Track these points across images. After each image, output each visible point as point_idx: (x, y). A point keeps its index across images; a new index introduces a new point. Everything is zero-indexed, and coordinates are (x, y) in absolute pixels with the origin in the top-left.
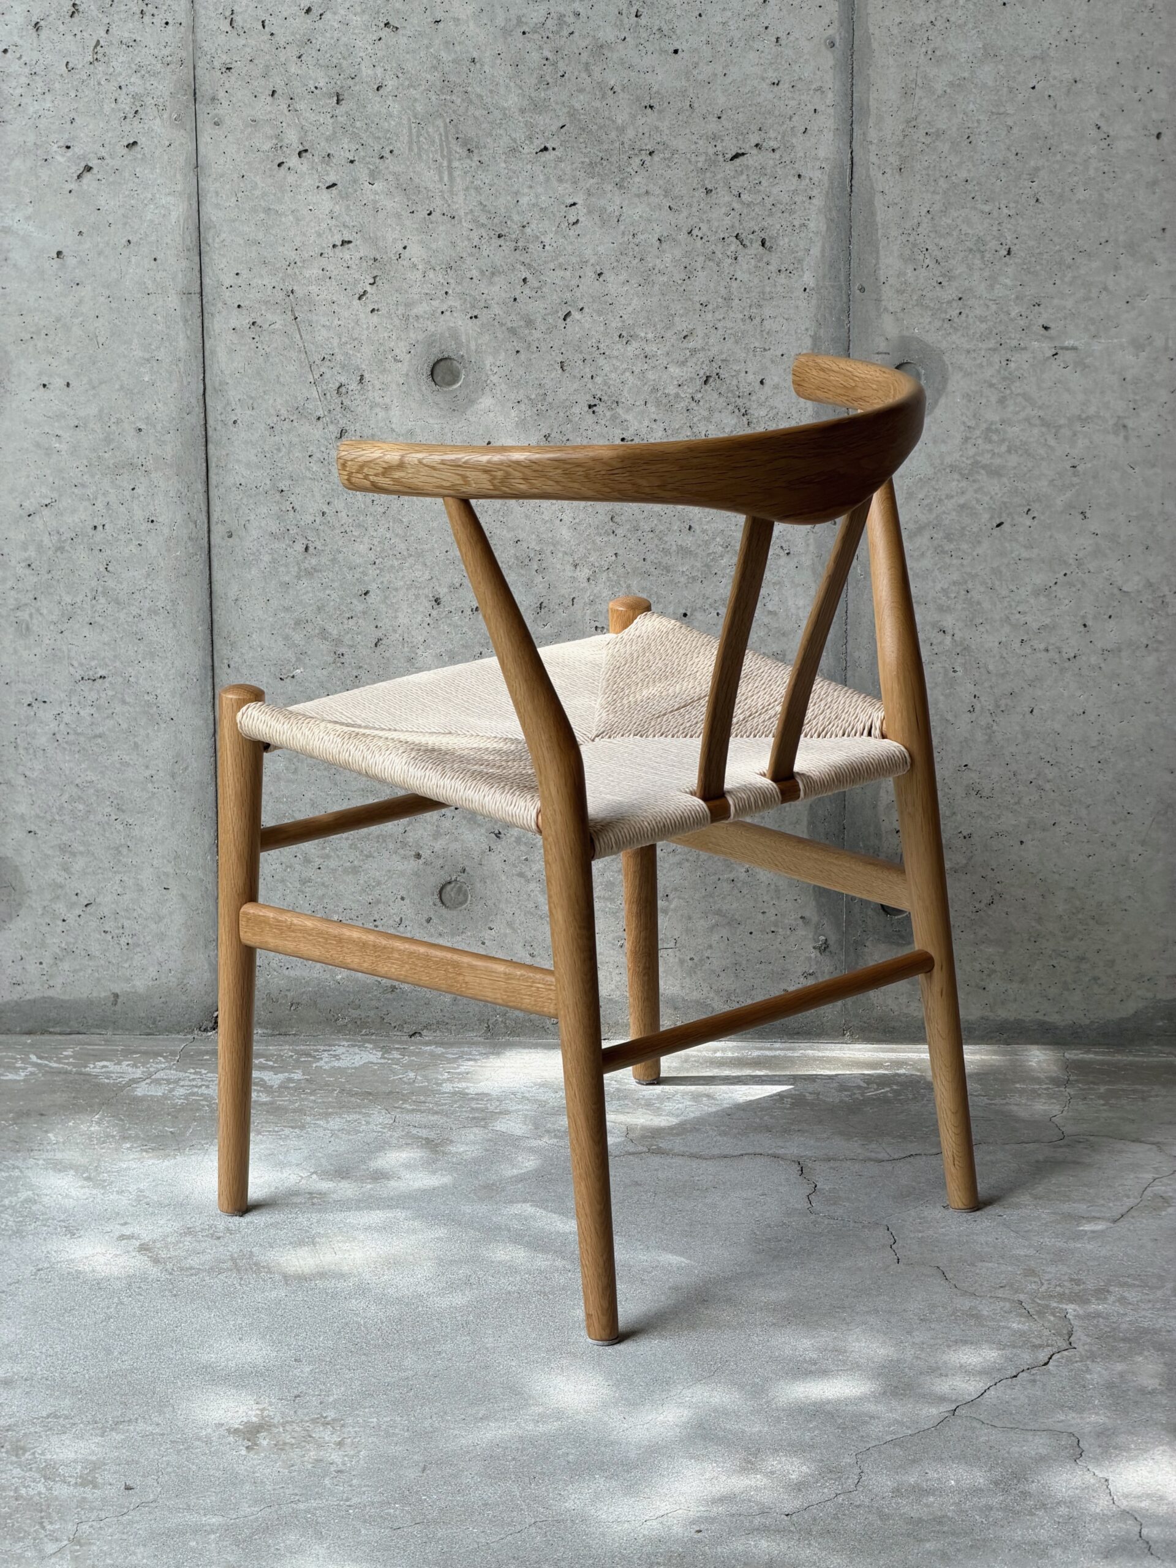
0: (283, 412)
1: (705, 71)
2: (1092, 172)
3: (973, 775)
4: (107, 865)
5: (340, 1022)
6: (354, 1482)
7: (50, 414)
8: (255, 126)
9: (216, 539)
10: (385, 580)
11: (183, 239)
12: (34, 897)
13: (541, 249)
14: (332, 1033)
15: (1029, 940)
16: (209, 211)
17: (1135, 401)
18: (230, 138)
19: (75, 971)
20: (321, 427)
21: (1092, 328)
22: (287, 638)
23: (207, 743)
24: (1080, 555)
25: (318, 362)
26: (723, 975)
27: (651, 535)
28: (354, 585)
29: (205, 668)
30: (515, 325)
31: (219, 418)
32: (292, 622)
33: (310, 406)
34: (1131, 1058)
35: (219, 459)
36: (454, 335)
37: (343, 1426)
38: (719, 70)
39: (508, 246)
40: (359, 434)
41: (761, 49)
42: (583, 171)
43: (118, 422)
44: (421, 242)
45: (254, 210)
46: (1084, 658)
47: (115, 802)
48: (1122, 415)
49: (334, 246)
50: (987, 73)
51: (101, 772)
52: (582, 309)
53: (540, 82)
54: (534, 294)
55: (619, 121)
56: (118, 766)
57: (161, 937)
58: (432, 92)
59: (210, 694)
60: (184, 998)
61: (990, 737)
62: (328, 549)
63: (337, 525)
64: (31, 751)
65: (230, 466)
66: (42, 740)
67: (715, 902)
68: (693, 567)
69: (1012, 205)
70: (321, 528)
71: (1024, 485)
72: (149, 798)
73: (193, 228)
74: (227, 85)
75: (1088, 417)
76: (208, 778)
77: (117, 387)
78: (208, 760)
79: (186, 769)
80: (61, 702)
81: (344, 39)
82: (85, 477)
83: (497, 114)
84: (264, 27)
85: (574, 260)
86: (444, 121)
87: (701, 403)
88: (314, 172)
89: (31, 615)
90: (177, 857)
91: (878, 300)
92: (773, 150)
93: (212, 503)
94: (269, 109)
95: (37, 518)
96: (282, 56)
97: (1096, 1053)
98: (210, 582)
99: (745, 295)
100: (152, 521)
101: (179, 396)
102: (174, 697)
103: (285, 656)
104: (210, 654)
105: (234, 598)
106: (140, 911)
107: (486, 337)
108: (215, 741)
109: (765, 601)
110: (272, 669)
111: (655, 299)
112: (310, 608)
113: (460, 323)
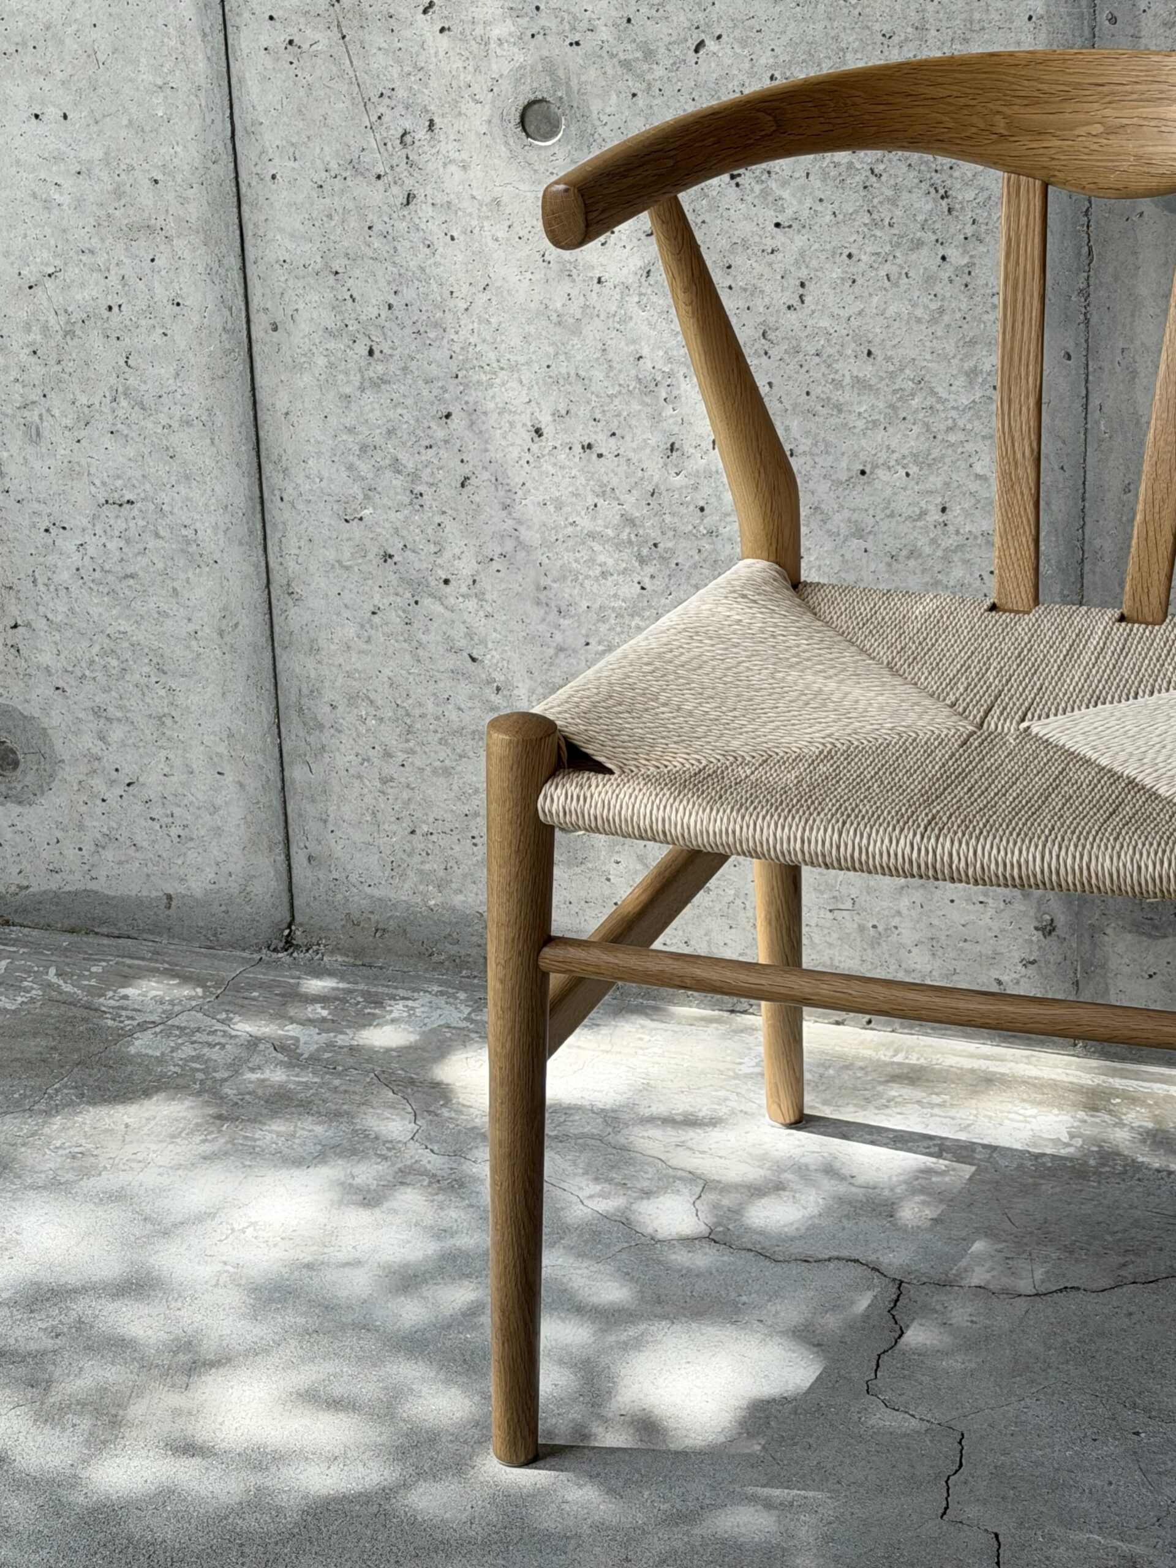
0: (333, 165)
4: (149, 737)
5: (435, 958)
7: (46, 155)
9: (257, 333)
10: (471, 400)
12: (67, 769)
14: (426, 971)
19: (120, 863)
20: (382, 189)
22: (350, 467)
23: (259, 596)
25: (375, 99)
26: (915, 950)
28: (432, 404)
29: (251, 499)
31: (253, 170)
32: (357, 447)
33: (367, 158)
35: (256, 226)
36: (550, 67)
43: (131, 169)
47: (155, 661)
51: (137, 622)
52: (719, 37)
56: (156, 616)
57: (218, 831)
59: (260, 533)
60: (248, 909)
63: (409, 323)
64: (52, 588)
65: (270, 236)
66: (65, 576)
68: (873, 407)
70: (387, 324)
72: (194, 659)
76: (263, 641)
77: (125, 122)
78: (262, 618)
79: (237, 625)
80: (84, 530)
82: (93, 240)
87: (884, 178)
89: (41, 416)
90: (231, 736)
91: (1136, 37)
93: (250, 284)
95: (38, 291)
98: (253, 389)
99: (944, 23)
100: (178, 304)
101: (202, 139)
102: (216, 534)
103: (351, 492)
104: (257, 482)
105: (284, 411)
106: (191, 798)
107: (592, 73)
108: (269, 594)
109: (971, 460)
110: (336, 507)
111: (820, 26)
112: (378, 431)
113: (557, 52)
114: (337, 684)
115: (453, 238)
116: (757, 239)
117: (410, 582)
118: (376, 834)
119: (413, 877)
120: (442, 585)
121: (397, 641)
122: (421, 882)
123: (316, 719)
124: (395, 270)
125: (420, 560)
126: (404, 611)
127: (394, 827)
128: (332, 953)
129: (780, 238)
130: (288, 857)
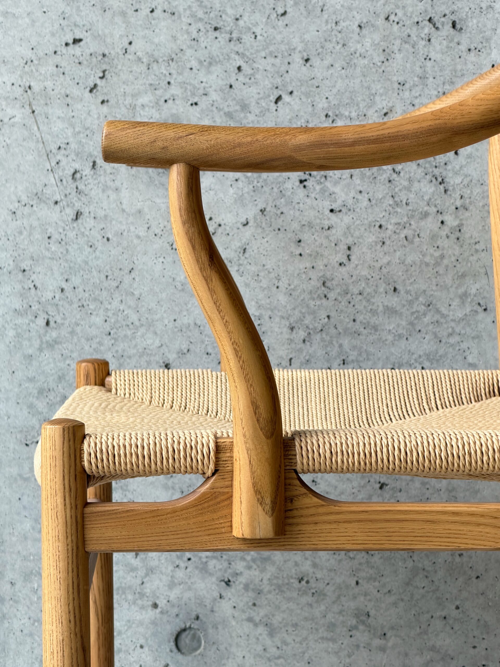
13: (253, 39)
27: (360, 297)
30: (231, 109)
40: (92, 215)
44: (144, 37)
49: (67, 44)
54: (247, 80)
62: (67, 322)
67: (429, 639)
85: (283, 47)
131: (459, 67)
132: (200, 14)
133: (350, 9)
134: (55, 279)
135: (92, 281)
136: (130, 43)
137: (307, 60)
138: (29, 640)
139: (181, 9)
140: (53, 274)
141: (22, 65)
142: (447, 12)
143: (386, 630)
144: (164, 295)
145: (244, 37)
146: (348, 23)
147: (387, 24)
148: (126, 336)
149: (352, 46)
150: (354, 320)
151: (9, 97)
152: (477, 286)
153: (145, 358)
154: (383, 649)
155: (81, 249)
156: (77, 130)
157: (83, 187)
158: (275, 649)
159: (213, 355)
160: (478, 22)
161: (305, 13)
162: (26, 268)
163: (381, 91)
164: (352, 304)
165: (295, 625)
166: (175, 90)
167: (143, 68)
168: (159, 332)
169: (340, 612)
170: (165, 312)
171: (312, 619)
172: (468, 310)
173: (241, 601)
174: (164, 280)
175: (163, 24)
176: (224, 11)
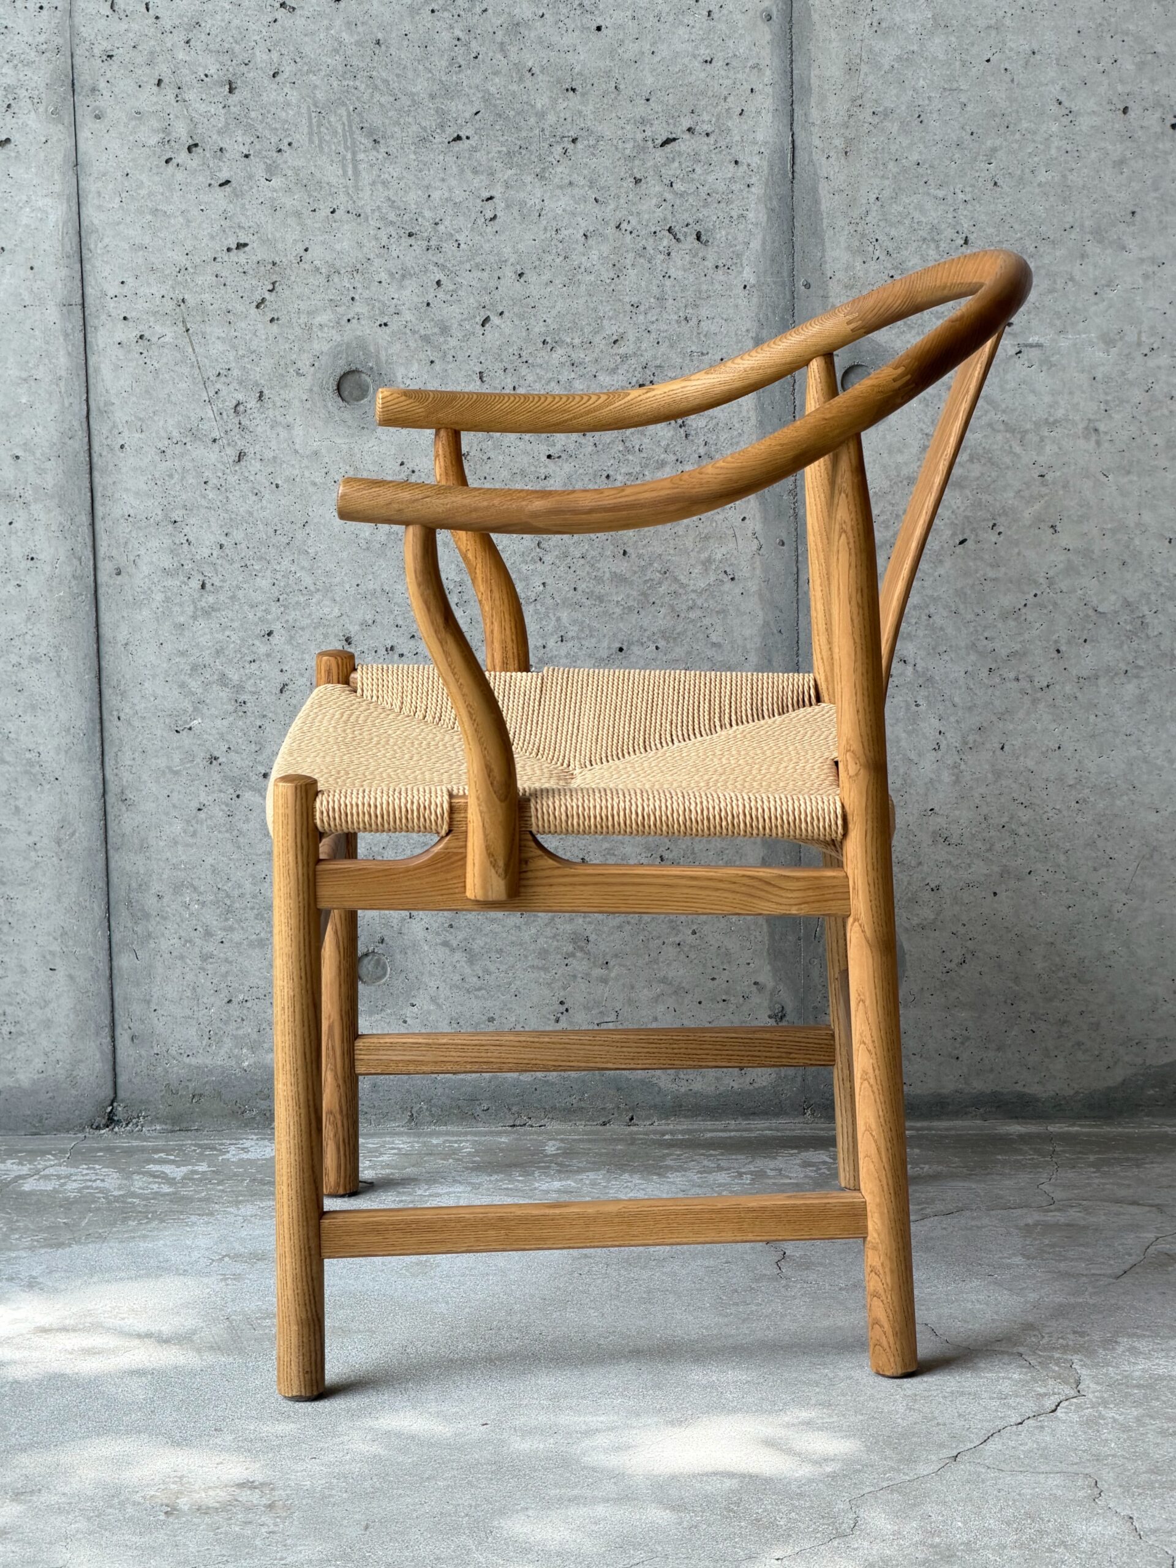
0: (175, 434)
1: (631, 49)
2: (1053, 152)
3: (939, 820)
5: (248, 1115)
6: (289, 1542)
8: (140, 119)
9: (102, 578)
10: (290, 618)
11: (63, 245)
13: (455, 248)
14: (239, 1127)
15: (1005, 1002)
16: (92, 215)
17: (1107, 402)
18: (113, 133)
20: (217, 450)
21: (1058, 323)
22: (182, 685)
23: (95, 805)
24: (1051, 573)
25: (213, 378)
27: (582, 561)
28: (256, 625)
29: (93, 721)
30: (429, 332)
31: (104, 441)
32: (188, 668)
33: (205, 426)
34: (1120, 1130)
35: (105, 488)
36: (362, 344)
37: (272, 1489)
38: (647, 47)
39: (419, 245)
40: (258, 456)
41: (691, 23)
42: (500, 161)
44: (323, 243)
45: (140, 211)
46: (1058, 687)
48: (1092, 417)
49: (229, 250)
50: (937, 45)
52: (501, 314)
53: (451, 65)
54: (448, 297)
55: (539, 106)
57: (48, 1024)
58: (334, 78)
59: (99, 749)
60: (74, 1092)
61: (957, 778)
63: (237, 558)
65: (117, 495)
67: (659, 969)
68: (628, 596)
69: (968, 189)
70: (219, 562)
71: (989, 498)
72: (33, 868)
73: (72, 232)
74: (109, 74)
75: (1056, 421)
76: (98, 844)
78: (98, 824)
79: (73, 834)
81: (236, 22)
83: (405, 101)
84: (148, 10)
85: (492, 259)
86: (347, 110)
88: (205, 167)
90: (64, 933)
91: (825, 297)
92: (708, 135)
93: (98, 537)
94: (154, 99)
96: (169, 40)
97: (1080, 1126)
98: (97, 626)
99: (680, 295)
100: (32, 559)
101: (60, 419)
102: (58, 754)
103: (182, 706)
104: (98, 705)
105: (124, 642)
106: (23, 996)
107: (397, 347)
108: (105, 802)
109: (708, 632)
110: (167, 721)
111: (582, 301)
112: (208, 652)
113: (368, 331)
114: (165, 876)
115: (277, 486)
116: (533, 469)
117: (233, 780)
118: (195, 1008)
119: (228, 1043)
120: (261, 778)
121: (220, 832)
122: (236, 1047)
123: (143, 910)
124: (226, 516)
125: (242, 759)
126: (227, 805)
127: (212, 999)
128: (151, 1123)
129: (552, 466)
130: (113, 1038)
131: (704, 287)
132: (392, 216)
133: (574, 214)
134: (212, 532)
135: (257, 536)
136: (306, 250)
137: (521, 275)
138: (179, 963)
139: (368, 209)
140: (210, 526)
141: (175, 273)
142: (691, 221)
143: (608, 958)
144: (345, 554)
145: (445, 245)
146: (571, 231)
147: (618, 233)
148: (297, 603)
149: (576, 259)
150: (575, 589)
151: (158, 312)
152: (724, 550)
153: (321, 630)
154: (604, 981)
155: (244, 497)
156: (240, 353)
157: (248, 423)
158: (475, 979)
159: (404, 628)
160: (728, 234)
161: (518, 218)
162: (178, 519)
163: (611, 314)
164: (573, 569)
165: (500, 951)
166: (359, 308)
167: (322, 280)
168: (338, 599)
169: (554, 937)
170: (346, 574)
171: (521, 945)
172: (712, 578)
173: (436, 921)
174: (344, 536)
175: (346, 227)
176: (421, 213)
